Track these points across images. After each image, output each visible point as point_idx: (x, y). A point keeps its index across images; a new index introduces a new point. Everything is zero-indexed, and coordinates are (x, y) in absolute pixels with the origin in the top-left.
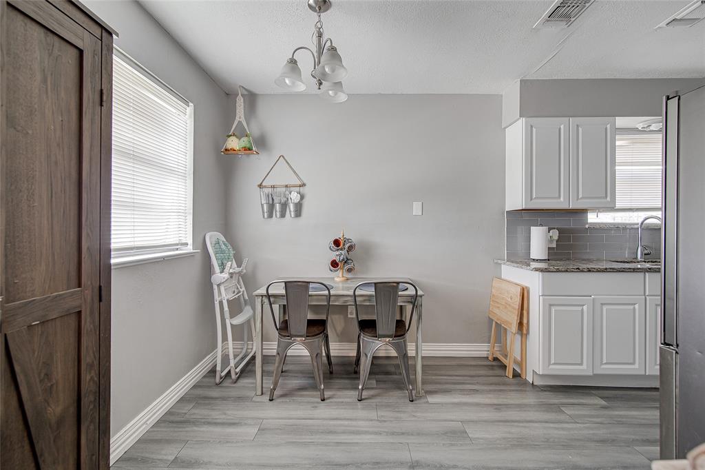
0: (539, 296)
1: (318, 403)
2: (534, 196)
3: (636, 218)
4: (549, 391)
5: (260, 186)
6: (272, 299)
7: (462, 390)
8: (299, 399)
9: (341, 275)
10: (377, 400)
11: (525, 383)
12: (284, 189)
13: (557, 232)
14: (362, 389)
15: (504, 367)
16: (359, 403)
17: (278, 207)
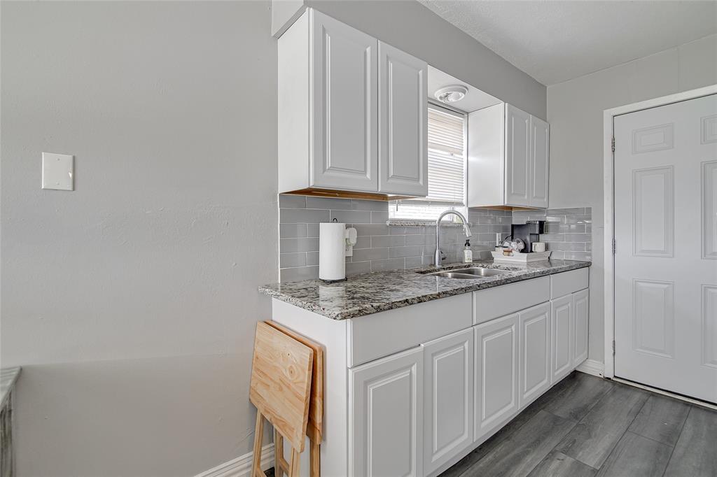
0: (347, 369)
2: (329, 165)
13: (354, 230)
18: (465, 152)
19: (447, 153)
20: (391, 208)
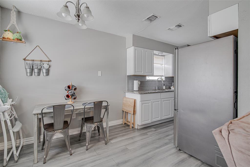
0: (140, 101)
1: (69, 157)
2: (136, 71)
3: (155, 78)
4: (142, 130)
5: (25, 59)
6: (43, 115)
7: (120, 136)
8: (59, 158)
9: (70, 101)
10: (94, 148)
11: (135, 129)
12: (40, 62)
13: (140, 82)
14: (88, 145)
15: (129, 126)
16: (87, 151)
17: (36, 70)
18: (164, 64)
19: (160, 65)
20: (147, 77)
